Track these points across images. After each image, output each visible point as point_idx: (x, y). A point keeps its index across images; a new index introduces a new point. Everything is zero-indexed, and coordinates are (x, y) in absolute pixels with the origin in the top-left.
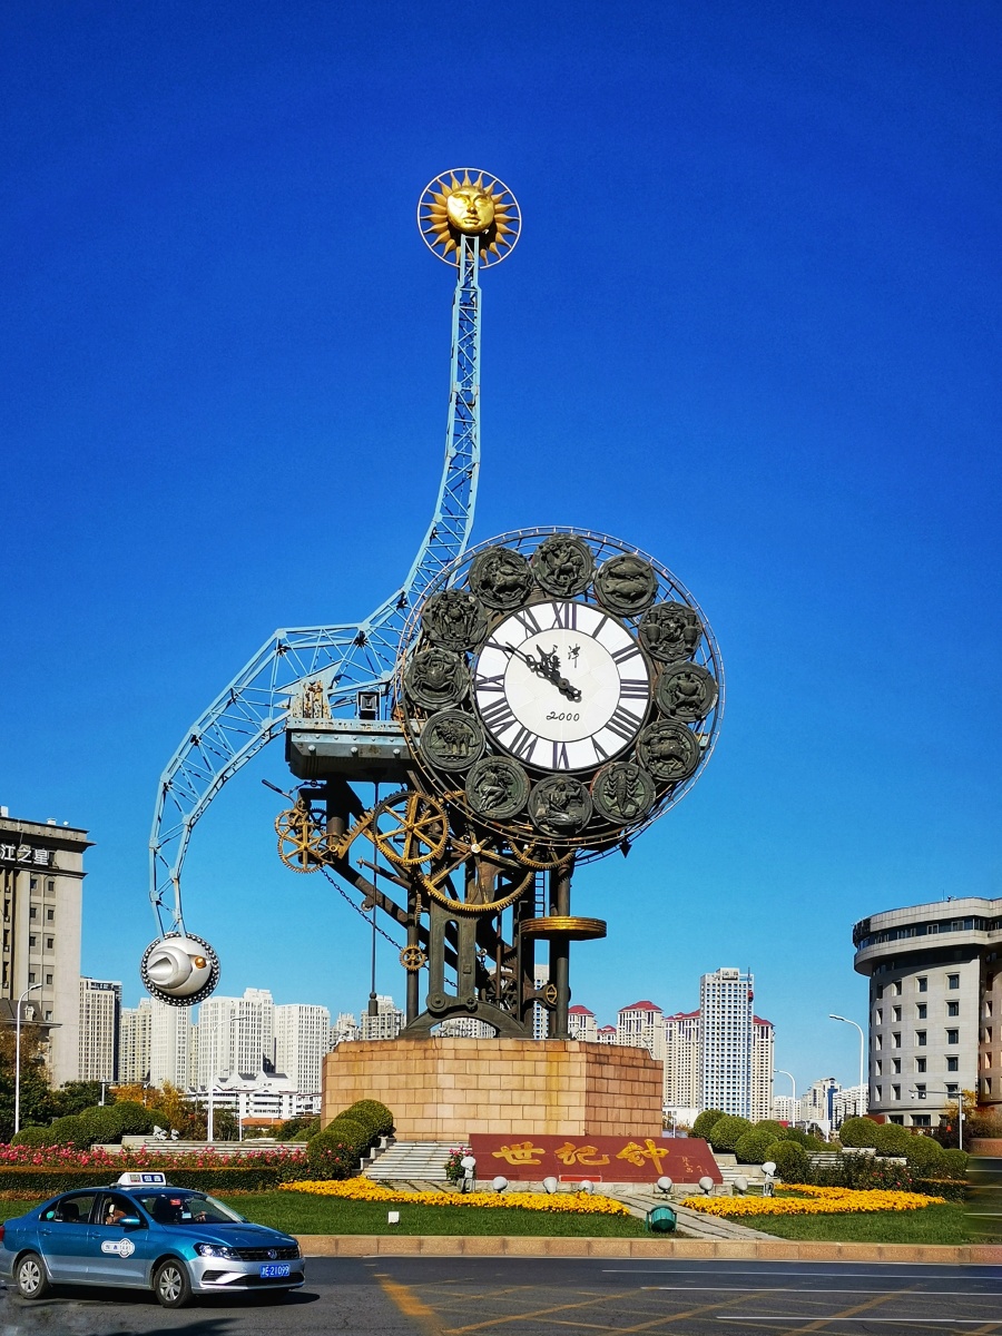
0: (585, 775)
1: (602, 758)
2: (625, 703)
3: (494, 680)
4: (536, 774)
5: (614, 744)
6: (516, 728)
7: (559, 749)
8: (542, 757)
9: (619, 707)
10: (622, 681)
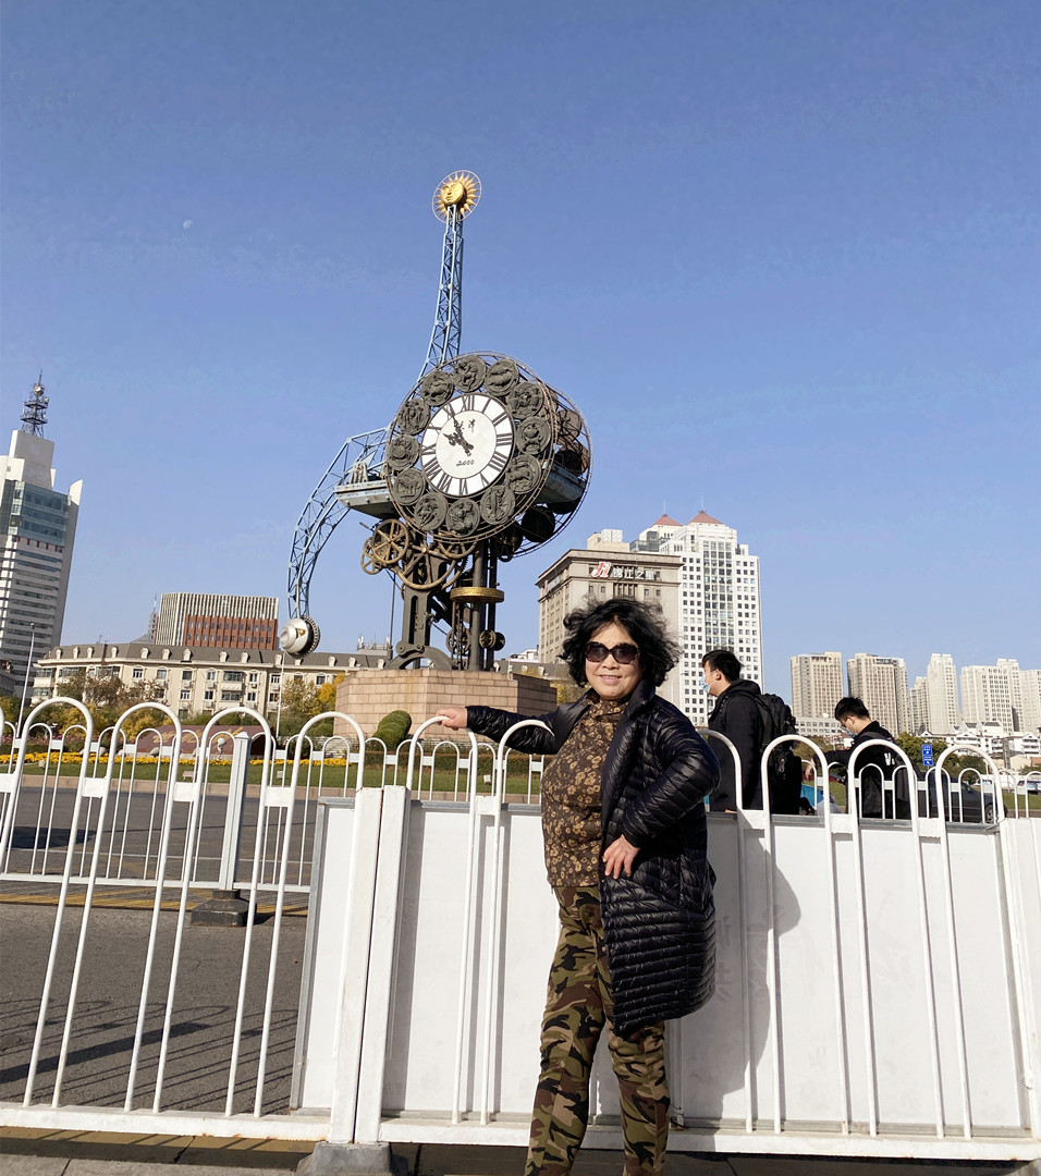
0: (477, 497)
1: (486, 485)
2: (499, 449)
3: (430, 447)
4: (451, 500)
5: (491, 475)
6: (441, 474)
7: (463, 482)
8: (454, 490)
9: (496, 452)
10: (498, 436)
